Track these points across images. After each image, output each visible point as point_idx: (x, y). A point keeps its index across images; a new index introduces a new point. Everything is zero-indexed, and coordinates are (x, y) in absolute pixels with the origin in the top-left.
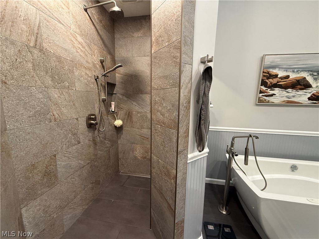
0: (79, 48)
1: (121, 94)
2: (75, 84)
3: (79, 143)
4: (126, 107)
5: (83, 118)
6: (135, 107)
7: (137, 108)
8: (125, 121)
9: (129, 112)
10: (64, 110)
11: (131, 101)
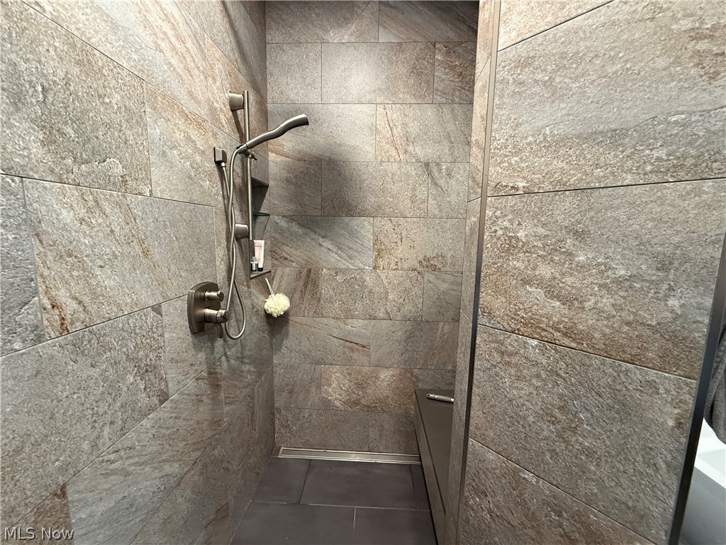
0: (165, 33)
1: (284, 216)
2: (148, 172)
3: (164, 397)
4: (298, 253)
5: (179, 302)
6: (327, 255)
7: (333, 258)
8: (297, 296)
9: (309, 271)
10: (107, 280)
11: (314, 237)
